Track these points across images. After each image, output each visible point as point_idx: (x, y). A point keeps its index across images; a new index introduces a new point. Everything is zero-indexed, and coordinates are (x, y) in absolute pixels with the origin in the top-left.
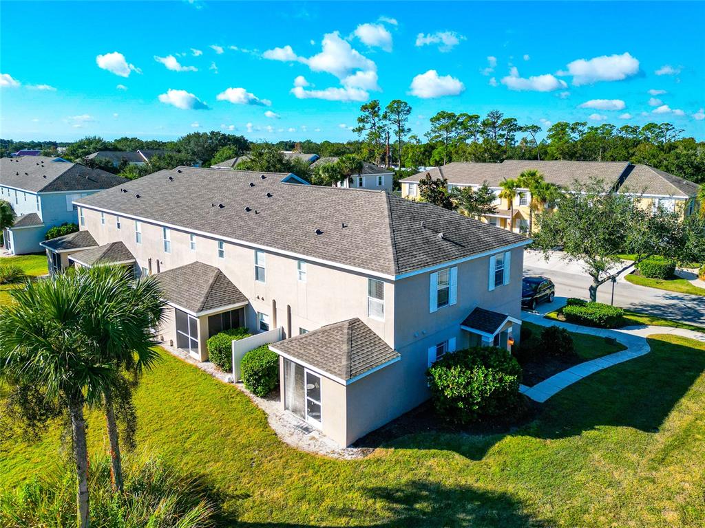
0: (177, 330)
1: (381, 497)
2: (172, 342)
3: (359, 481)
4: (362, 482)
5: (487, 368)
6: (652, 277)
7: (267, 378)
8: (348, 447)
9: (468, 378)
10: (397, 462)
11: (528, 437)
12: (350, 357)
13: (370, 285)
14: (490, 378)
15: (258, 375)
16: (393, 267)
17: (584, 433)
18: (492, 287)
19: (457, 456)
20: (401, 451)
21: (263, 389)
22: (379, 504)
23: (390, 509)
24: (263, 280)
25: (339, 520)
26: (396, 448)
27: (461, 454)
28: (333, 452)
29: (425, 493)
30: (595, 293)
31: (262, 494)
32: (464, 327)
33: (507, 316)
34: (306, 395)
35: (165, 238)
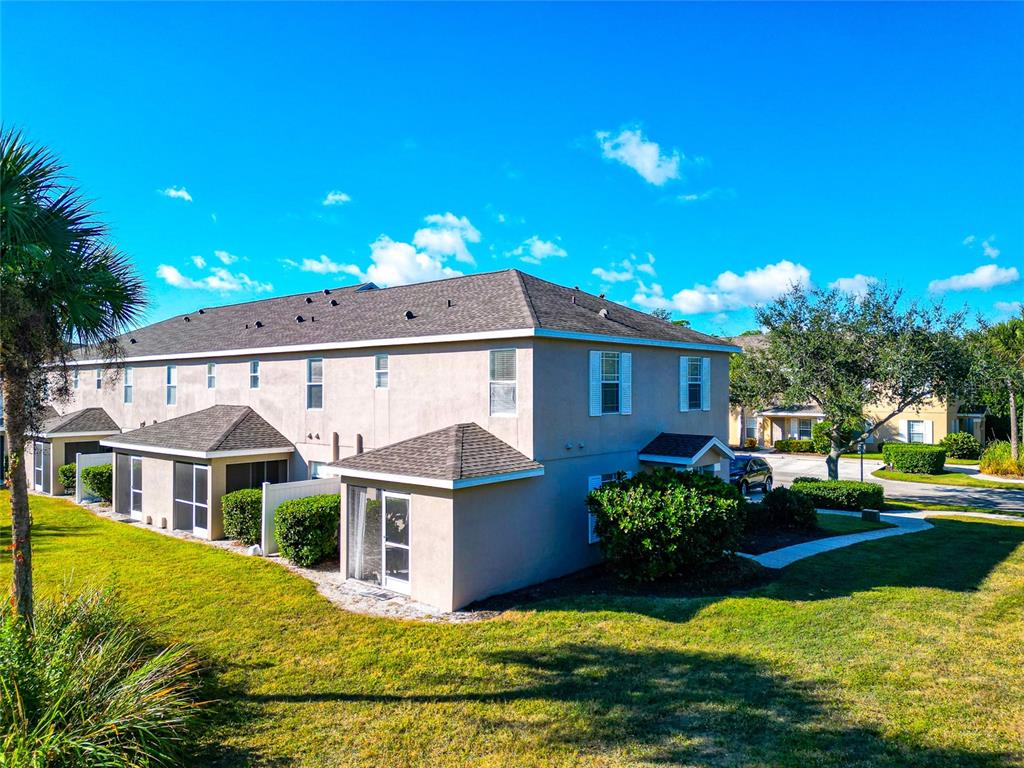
0: (175, 497)
1: (514, 661)
2: (165, 521)
3: (475, 645)
4: (481, 646)
5: (688, 487)
6: (913, 472)
7: (319, 532)
8: (455, 611)
9: (658, 502)
10: (540, 626)
11: (763, 599)
12: (459, 457)
13: (493, 361)
14: (694, 501)
15: (302, 525)
16: (530, 321)
17: (857, 594)
18: (684, 407)
19: (645, 619)
20: (547, 614)
21: (310, 551)
22: (512, 670)
23: (534, 675)
24: (320, 405)
25: (437, 688)
26: (538, 611)
27: (651, 616)
28: (430, 617)
29: (592, 657)
30: (836, 466)
31: (297, 663)
32: (643, 457)
33: (711, 438)
34: (384, 540)
35: (169, 382)
